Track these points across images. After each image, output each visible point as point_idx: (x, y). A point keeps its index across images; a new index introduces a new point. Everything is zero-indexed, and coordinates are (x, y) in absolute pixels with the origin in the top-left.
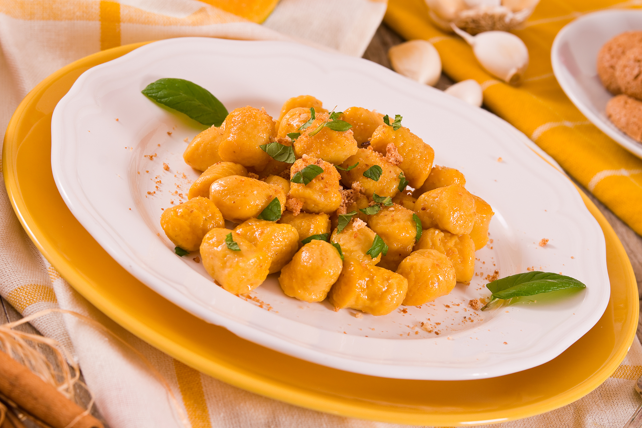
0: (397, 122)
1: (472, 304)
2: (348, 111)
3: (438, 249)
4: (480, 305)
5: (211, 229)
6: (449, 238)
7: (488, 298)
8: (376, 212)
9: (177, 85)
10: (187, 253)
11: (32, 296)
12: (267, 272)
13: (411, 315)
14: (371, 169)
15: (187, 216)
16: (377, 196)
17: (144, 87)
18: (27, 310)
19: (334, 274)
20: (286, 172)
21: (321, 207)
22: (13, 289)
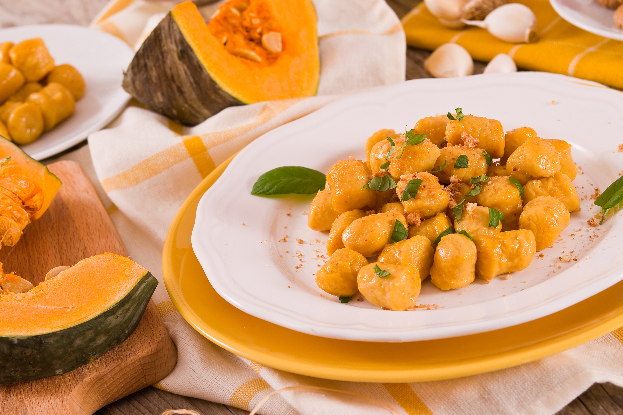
0: (459, 114)
1: (591, 223)
2: (417, 126)
3: (542, 195)
4: (597, 221)
5: (359, 270)
6: (546, 182)
7: (600, 212)
8: (480, 191)
9: (275, 175)
10: (350, 298)
11: (249, 392)
12: (420, 281)
13: (548, 256)
14: (458, 160)
15: (335, 270)
16: (474, 179)
17: (251, 189)
18: (250, 405)
19: (472, 256)
20: (394, 196)
21: (435, 209)
22: (231, 395)
